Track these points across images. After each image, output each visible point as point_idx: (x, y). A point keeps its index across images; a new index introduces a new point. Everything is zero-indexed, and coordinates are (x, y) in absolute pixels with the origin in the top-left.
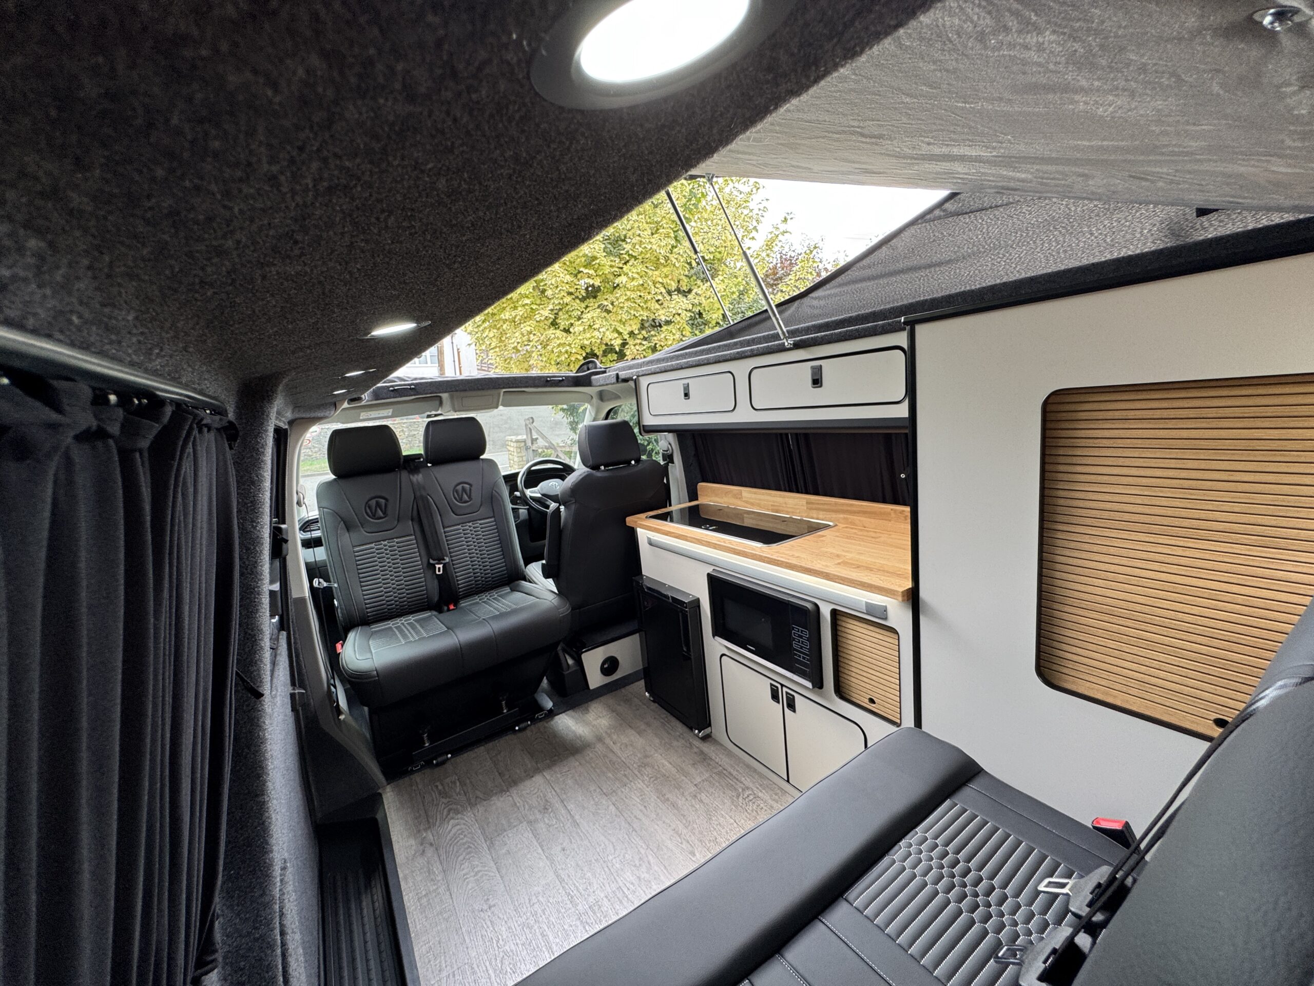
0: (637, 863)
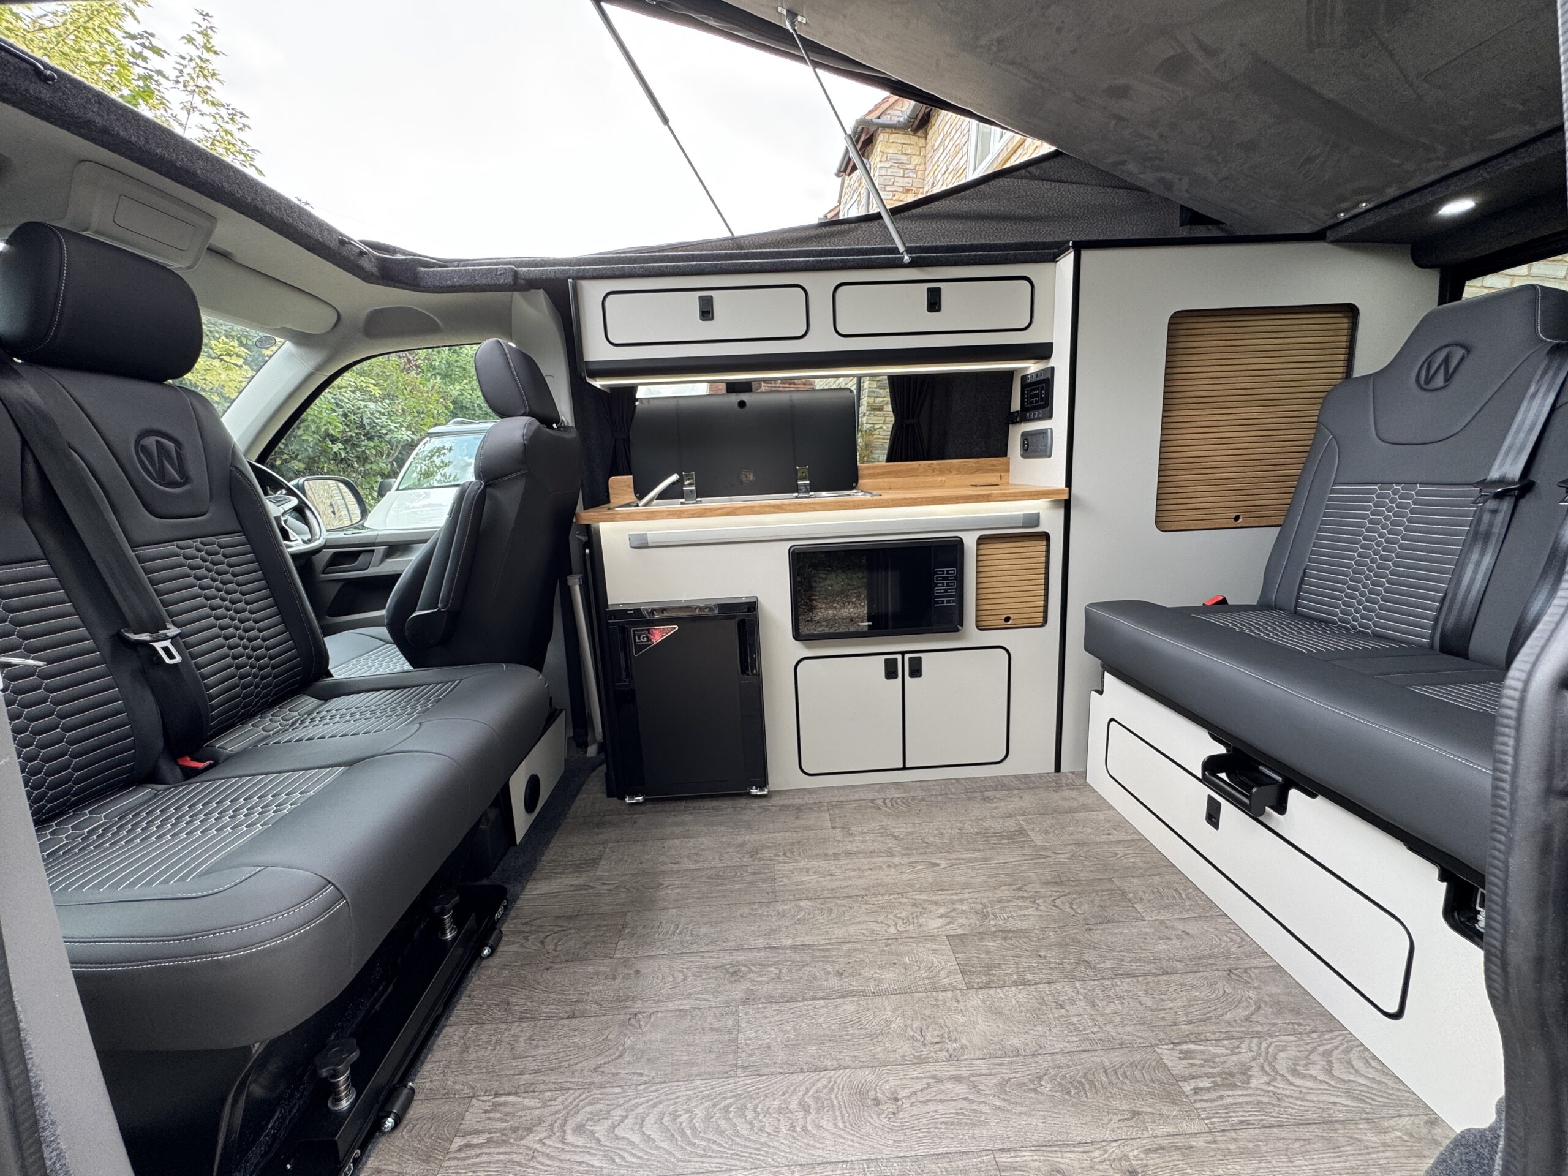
0: (918, 910)
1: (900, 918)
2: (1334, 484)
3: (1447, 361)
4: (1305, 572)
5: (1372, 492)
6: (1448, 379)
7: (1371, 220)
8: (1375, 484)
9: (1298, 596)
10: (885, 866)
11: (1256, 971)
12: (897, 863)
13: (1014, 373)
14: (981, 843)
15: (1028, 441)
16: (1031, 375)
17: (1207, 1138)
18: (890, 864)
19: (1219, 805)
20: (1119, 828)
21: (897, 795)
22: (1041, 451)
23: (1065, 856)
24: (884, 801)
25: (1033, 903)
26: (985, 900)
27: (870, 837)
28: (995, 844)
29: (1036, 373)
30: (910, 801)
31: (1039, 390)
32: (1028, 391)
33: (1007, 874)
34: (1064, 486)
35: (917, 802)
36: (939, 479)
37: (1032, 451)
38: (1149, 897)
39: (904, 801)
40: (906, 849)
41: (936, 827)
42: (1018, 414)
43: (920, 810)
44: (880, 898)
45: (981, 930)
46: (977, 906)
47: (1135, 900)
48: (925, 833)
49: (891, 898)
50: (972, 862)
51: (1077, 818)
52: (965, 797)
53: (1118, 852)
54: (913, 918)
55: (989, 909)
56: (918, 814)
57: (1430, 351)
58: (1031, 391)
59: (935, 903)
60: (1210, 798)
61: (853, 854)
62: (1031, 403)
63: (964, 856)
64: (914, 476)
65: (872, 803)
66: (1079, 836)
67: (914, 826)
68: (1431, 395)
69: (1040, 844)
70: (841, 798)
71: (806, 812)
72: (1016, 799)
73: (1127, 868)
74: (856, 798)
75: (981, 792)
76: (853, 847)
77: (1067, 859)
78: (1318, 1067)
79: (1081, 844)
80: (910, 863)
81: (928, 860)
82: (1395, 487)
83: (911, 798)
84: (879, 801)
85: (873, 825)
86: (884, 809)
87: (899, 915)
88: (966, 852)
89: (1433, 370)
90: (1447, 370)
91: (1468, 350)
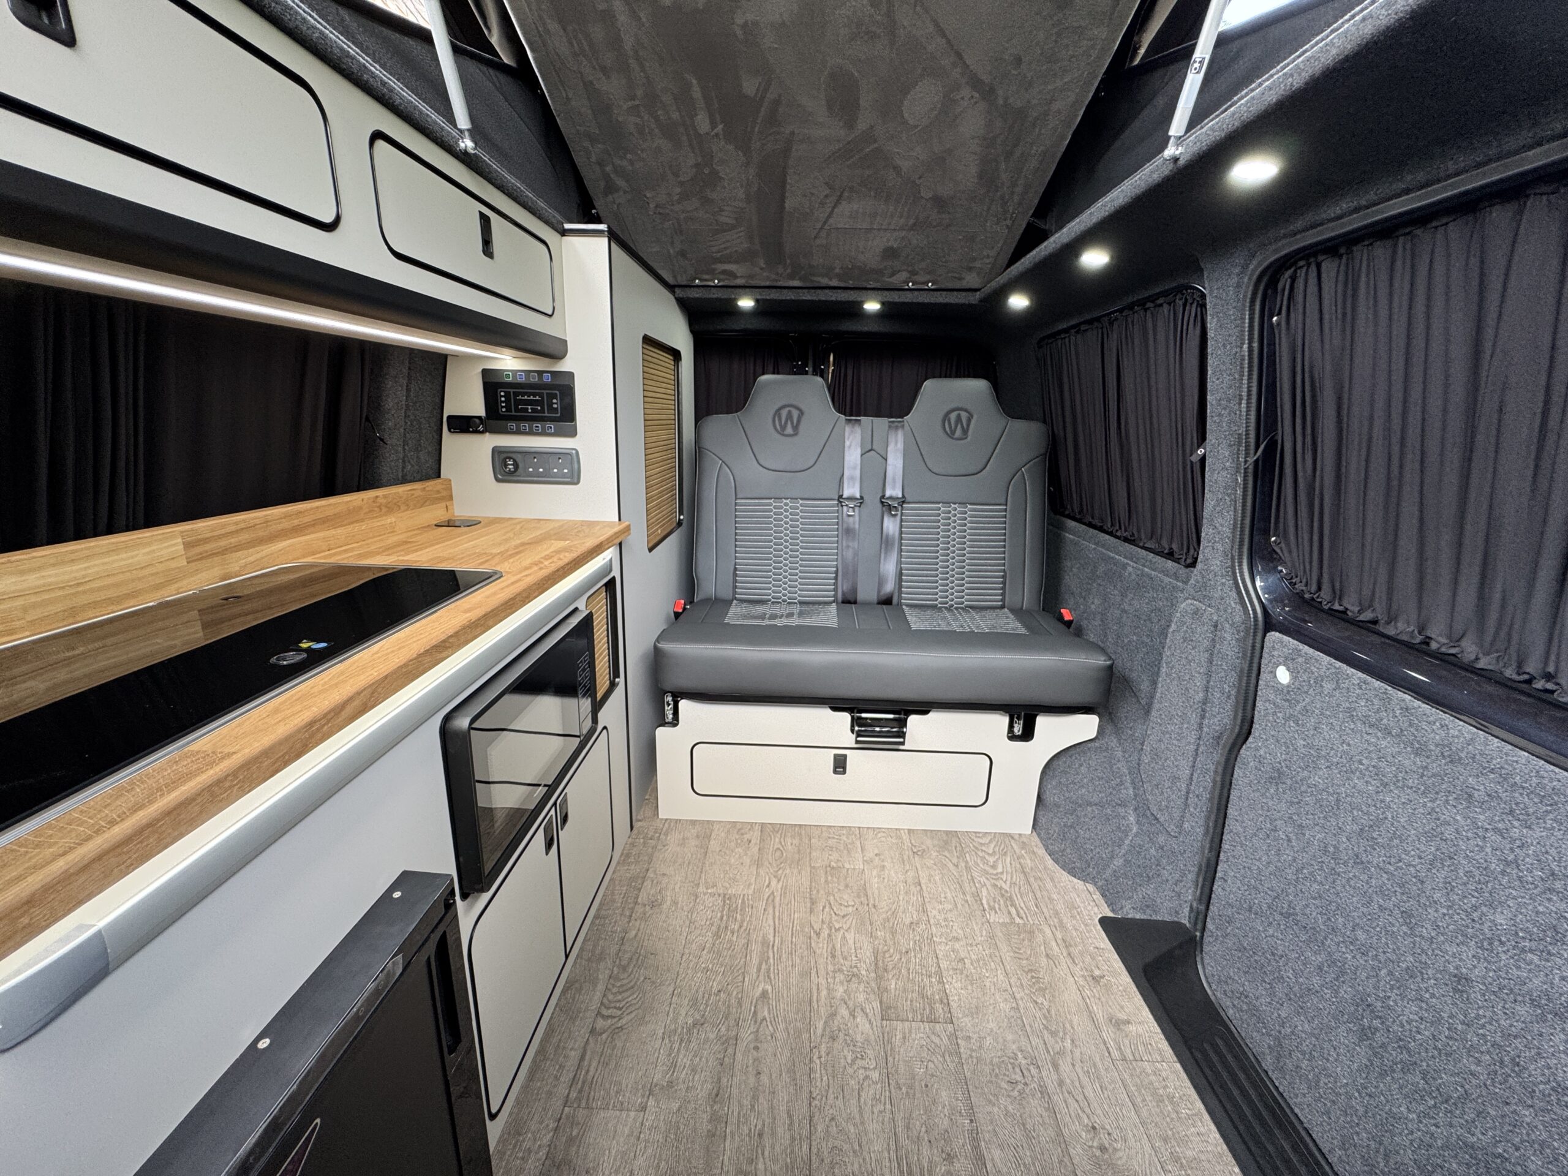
0: (841, 1037)
1: (853, 1061)
2: (736, 499)
3: (790, 416)
4: (736, 569)
5: (770, 505)
6: (796, 428)
7: (713, 294)
8: (771, 499)
9: (735, 587)
10: (755, 1053)
11: (913, 842)
12: (752, 1036)
13: (449, 358)
14: (735, 938)
15: (514, 460)
16: (515, 372)
17: (1054, 929)
18: (752, 1046)
19: (845, 756)
20: (743, 831)
21: (598, 995)
22: (555, 475)
23: (774, 882)
24: (603, 1017)
25: (837, 930)
26: (830, 968)
27: (684, 1060)
28: (740, 927)
29: (528, 372)
30: (619, 984)
31: (541, 395)
32: (507, 395)
33: (792, 934)
34: (617, 519)
35: (626, 975)
36: (389, 521)
37: (531, 475)
38: (835, 856)
39: (615, 990)
40: (727, 1018)
41: (689, 972)
42: (477, 421)
43: (645, 978)
44: (818, 1075)
45: (873, 985)
46: (840, 977)
47: (840, 864)
48: (699, 987)
49: (818, 1062)
50: (768, 958)
51: (718, 850)
52: (638, 922)
53: (776, 847)
54: (854, 1046)
55: (844, 968)
56: (653, 983)
57: (776, 407)
58: (516, 394)
59: (833, 1015)
60: (836, 756)
61: (718, 1091)
62: (517, 410)
63: (755, 961)
64: (357, 521)
65: (601, 1034)
66: (747, 860)
67: (679, 995)
68: (789, 439)
69: (751, 892)
70: (562, 1079)
71: (577, 1152)
72: (665, 880)
73: (799, 852)
74: (574, 1055)
75: (636, 903)
76: (703, 1090)
77: (779, 881)
78: (987, 857)
79: (758, 863)
80: (756, 1022)
81: (754, 1001)
82: (785, 501)
83: (612, 981)
84: (600, 1023)
85: (657, 1046)
86: (624, 1021)
87: (849, 1062)
88: (748, 958)
89: (783, 422)
90: (792, 423)
91: (801, 413)
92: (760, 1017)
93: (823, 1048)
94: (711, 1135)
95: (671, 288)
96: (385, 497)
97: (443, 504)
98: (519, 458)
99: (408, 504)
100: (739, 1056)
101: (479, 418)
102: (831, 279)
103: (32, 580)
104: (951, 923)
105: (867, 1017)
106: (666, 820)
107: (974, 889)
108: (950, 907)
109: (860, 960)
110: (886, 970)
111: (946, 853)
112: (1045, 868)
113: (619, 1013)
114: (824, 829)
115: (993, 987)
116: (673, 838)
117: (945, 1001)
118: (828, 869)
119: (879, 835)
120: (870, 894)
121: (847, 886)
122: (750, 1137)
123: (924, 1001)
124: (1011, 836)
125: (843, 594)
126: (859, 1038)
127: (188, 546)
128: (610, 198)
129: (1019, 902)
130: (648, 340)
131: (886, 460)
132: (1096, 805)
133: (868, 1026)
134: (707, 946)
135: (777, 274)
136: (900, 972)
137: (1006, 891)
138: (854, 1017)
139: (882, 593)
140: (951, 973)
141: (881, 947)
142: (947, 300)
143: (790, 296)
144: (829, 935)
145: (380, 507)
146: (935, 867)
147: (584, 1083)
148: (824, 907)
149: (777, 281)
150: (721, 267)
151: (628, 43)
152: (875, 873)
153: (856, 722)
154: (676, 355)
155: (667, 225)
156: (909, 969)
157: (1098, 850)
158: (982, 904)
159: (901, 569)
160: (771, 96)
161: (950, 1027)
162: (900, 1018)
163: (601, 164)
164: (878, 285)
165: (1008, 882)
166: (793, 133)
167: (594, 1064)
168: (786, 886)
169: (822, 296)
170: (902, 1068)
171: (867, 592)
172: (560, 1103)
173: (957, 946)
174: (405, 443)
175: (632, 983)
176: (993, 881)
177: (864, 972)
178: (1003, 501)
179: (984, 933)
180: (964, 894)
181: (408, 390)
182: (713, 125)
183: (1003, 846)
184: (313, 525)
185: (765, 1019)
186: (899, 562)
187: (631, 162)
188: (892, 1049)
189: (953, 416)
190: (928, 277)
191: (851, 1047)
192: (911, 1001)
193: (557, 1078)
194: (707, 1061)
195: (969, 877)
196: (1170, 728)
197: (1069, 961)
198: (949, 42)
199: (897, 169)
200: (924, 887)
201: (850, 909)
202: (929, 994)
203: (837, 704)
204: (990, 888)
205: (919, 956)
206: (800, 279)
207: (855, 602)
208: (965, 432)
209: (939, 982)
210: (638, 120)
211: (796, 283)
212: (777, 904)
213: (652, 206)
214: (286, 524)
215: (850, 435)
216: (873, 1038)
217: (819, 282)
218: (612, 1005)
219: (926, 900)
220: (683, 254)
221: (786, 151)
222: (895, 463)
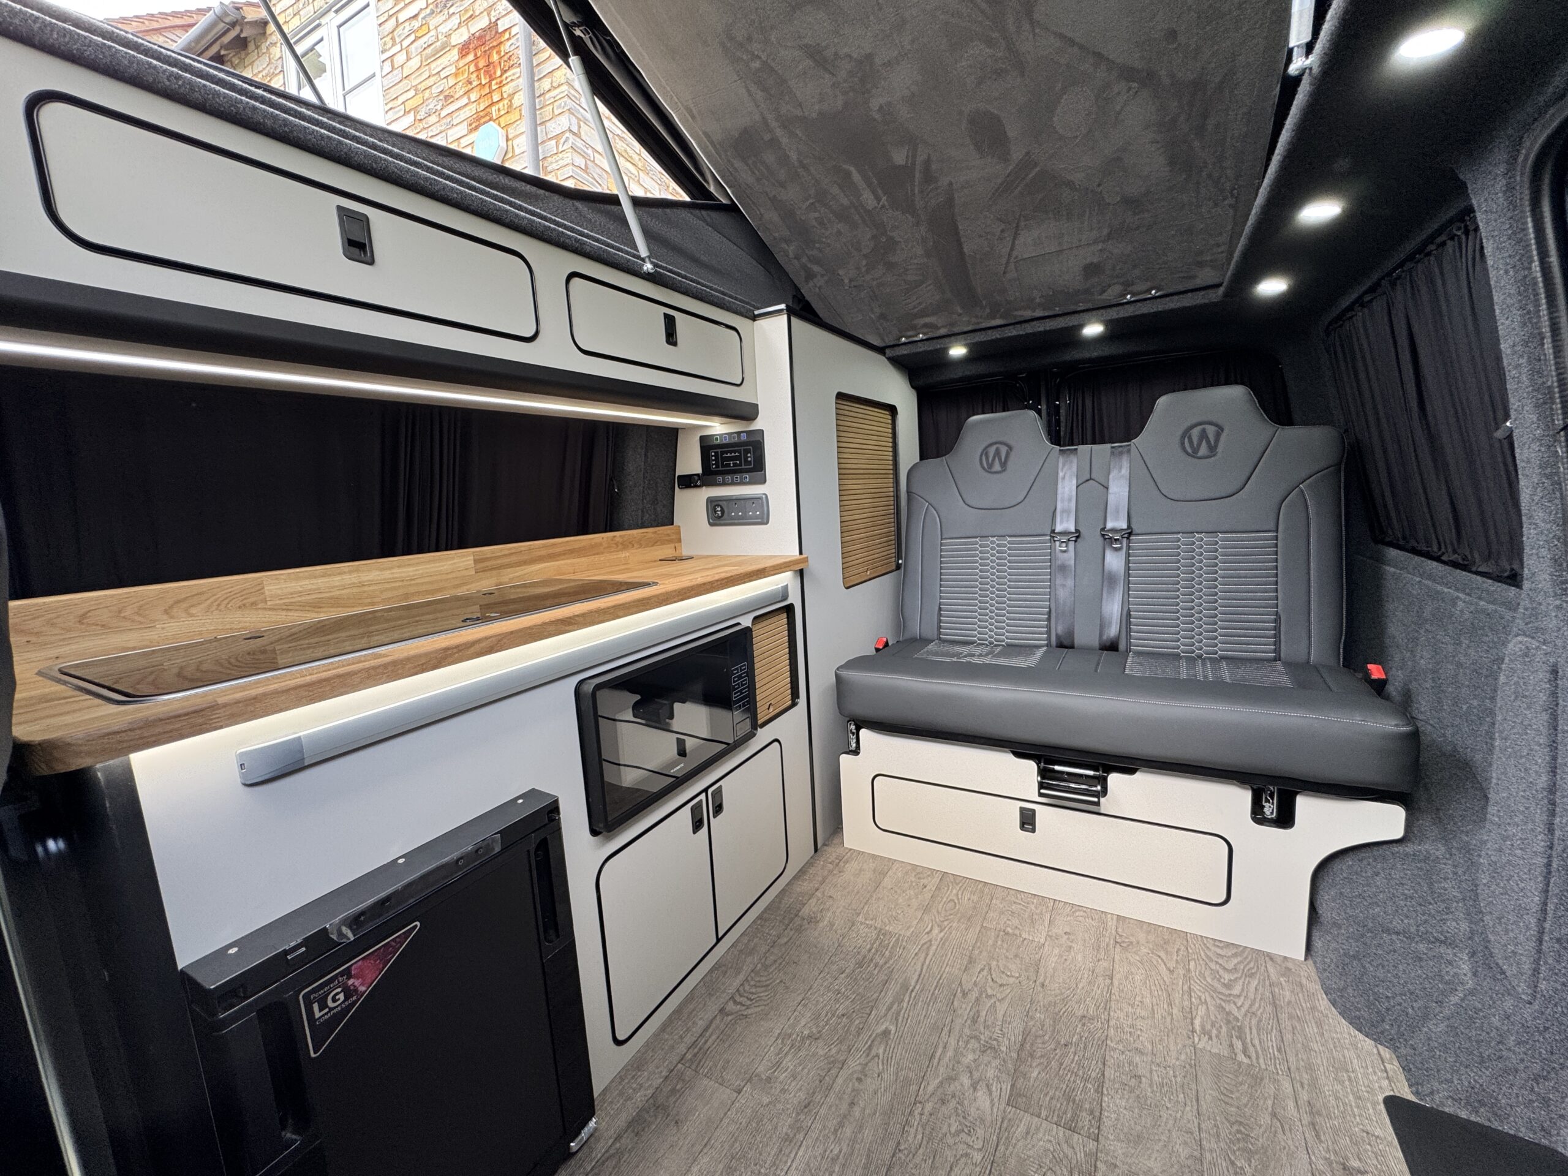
0: (953, 1103)
1: (959, 1132)
2: (942, 539)
3: (997, 453)
4: (940, 609)
5: (976, 543)
6: (1004, 465)
7: (922, 348)
8: (976, 537)
9: (940, 627)
10: (856, 1084)
11: (1120, 930)
12: (859, 1068)
13: (680, 431)
14: (876, 971)
15: (721, 508)
16: (721, 435)
17: (1298, 1086)
18: (855, 1076)
19: (1034, 811)
20: (921, 876)
21: (737, 983)
22: (751, 517)
23: (936, 931)
24: (735, 1002)
25: (989, 997)
26: (967, 1031)
27: (789, 1063)
28: (886, 963)
29: (730, 434)
30: (758, 979)
31: (740, 453)
32: (716, 453)
33: (936, 986)
34: (798, 553)
35: (766, 974)
36: (624, 555)
37: (732, 518)
38: (1015, 922)
39: (752, 983)
40: (841, 1042)
41: (822, 989)
42: (696, 477)
43: (781, 981)
44: (913, 1131)
45: (1010, 1066)
46: (973, 1044)
47: (1017, 932)
48: (825, 1005)
49: (917, 1117)
50: (903, 1000)
51: (889, 887)
52: (793, 932)
53: (950, 898)
54: (964, 1118)
55: (982, 1037)
56: (787, 988)
57: (983, 446)
58: (722, 453)
59: (951, 1079)
60: (1022, 809)
61: (809, 1104)
62: (723, 466)
63: (889, 999)
64: (598, 554)
65: (728, 1015)
66: (915, 903)
67: (805, 1006)
68: (995, 476)
69: (908, 934)
70: (685, 1040)
71: (675, 1102)
72: (830, 902)
73: (975, 908)
74: (701, 1024)
75: (796, 915)
76: (796, 1095)
77: (941, 931)
78: (1221, 972)
79: (927, 910)
80: (868, 1055)
81: (874, 1035)
82: (991, 539)
83: (753, 975)
84: (731, 1006)
85: (770, 1043)
86: (750, 1011)
87: (953, 1130)
88: (883, 994)
89: (990, 460)
90: (1000, 460)
91: (1010, 448)
92: (873, 1053)
93: (929, 1107)
94: (788, 1139)
95: (881, 350)
96: (620, 536)
97: (672, 545)
98: (724, 504)
99: (641, 543)
100: (840, 1080)
101: (698, 475)
102: (1034, 312)
103: (387, 574)
104: (1139, 1032)
105: (991, 1094)
106: (851, 849)
107: (1187, 1003)
108: (1143, 1013)
109: (1003, 1035)
110: (1032, 1055)
111: (1162, 954)
112: (1313, 1008)
113: (749, 1003)
114: (1011, 892)
115: (1171, 1122)
116: (852, 867)
117: (1097, 1114)
118: (1002, 933)
119: (1077, 914)
120: (1042, 971)
121: (1016, 956)
122: (823, 1157)
123: (1068, 1104)
124: (1271, 957)
125: (1057, 636)
126: (973, 1111)
127: (476, 561)
128: (811, 284)
129: (1252, 1036)
130: (841, 396)
131: (1107, 488)
132: (1398, 933)
133: (988, 1103)
134: (847, 971)
135: (977, 317)
136: (1049, 1063)
137: (1237, 1019)
138: (975, 1089)
139: (1105, 637)
140: (1117, 1086)
141: (1034, 1030)
142: (1179, 305)
143: (996, 335)
144: (977, 999)
145: (616, 544)
146: (1139, 965)
147: (700, 1049)
148: (982, 970)
149: (978, 323)
150: (922, 321)
151: (794, 156)
152: (1056, 951)
153: (1043, 773)
154: (892, 410)
155: (862, 295)
156: (1061, 1064)
157: (1399, 999)
158: (1192, 1024)
159: (1129, 611)
160: (921, 158)
161: (1092, 1145)
162: (1031, 1110)
163: (797, 258)
164: (1090, 305)
165: (1243, 1010)
166: (951, 184)
167: (714, 1037)
168: (948, 937)
169: (1029, 329)
170: (1013, 1162)
171: (1086, 636)
172: (677, 1058)
173: (1137, 1059)
174: (644, 498)
175: (768, 982)
176: (1218, 1001)
177: (1004, 1049)
178: (1272, 526)
179: (1183, 1057)
180: (1170, 1004)
181: (646, 455)
182: (878, 199)
183: (1252, 965)
184: (564, 554)
185: (877, 1056)
186: (1126, 601)
187: (820, 250)
188: (1007, 1138)
189: (1195, 433)
190: (1149, 285)
191: (961, 1118)
192: (1052, 1099)
193: (681, 1037)
194: (808, 1073)
195: (1186, 988)
196: (1513, 830)
197: (1310, 1135)
198: (1081, 47)
199: (1070, 184)
200: (1116, 982)
201: (1011, 980)
202: (1077, 1098)
203: (1022, 750)
204: (1212, 1008)
205: (1081, 1054)
206: (1001, 317)
207: (1072, 647)
208: (1213, 449)
209: (1097, 1091)
210: (817, 215)
211: (998, 322)
212: (931, 953)
213: (846, 281)
214: (543, 552)
215: (1064, 465)
216: (989, 1118)
217: (1022, 316)
218: (746, 995)
219: (1113, 997)
220: (883, 316)
221: (950, 201)
222: (1118, 491)
